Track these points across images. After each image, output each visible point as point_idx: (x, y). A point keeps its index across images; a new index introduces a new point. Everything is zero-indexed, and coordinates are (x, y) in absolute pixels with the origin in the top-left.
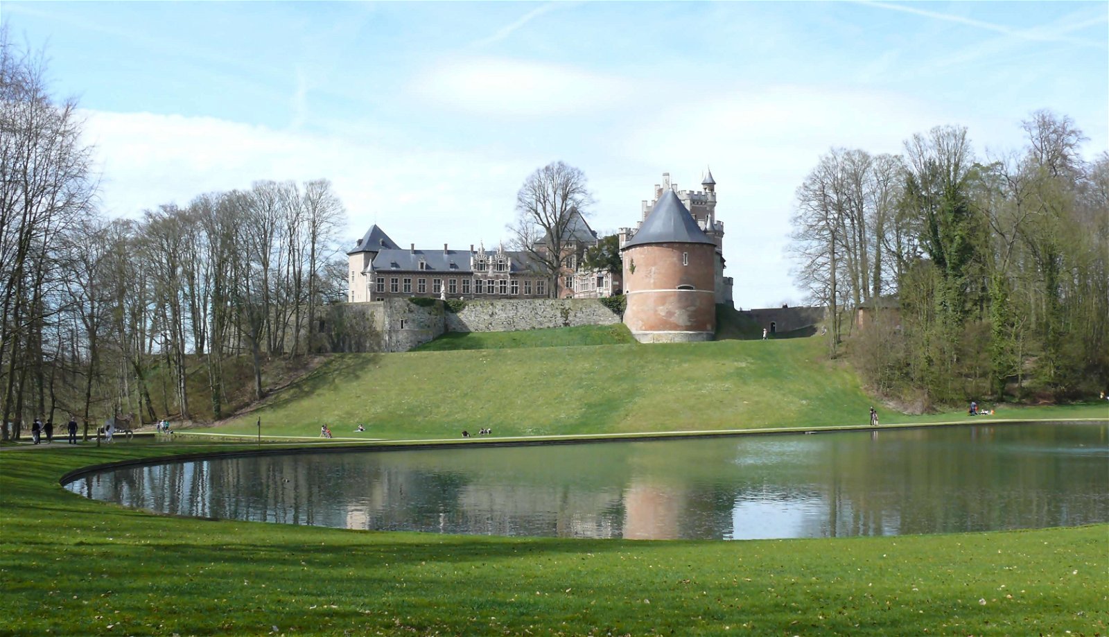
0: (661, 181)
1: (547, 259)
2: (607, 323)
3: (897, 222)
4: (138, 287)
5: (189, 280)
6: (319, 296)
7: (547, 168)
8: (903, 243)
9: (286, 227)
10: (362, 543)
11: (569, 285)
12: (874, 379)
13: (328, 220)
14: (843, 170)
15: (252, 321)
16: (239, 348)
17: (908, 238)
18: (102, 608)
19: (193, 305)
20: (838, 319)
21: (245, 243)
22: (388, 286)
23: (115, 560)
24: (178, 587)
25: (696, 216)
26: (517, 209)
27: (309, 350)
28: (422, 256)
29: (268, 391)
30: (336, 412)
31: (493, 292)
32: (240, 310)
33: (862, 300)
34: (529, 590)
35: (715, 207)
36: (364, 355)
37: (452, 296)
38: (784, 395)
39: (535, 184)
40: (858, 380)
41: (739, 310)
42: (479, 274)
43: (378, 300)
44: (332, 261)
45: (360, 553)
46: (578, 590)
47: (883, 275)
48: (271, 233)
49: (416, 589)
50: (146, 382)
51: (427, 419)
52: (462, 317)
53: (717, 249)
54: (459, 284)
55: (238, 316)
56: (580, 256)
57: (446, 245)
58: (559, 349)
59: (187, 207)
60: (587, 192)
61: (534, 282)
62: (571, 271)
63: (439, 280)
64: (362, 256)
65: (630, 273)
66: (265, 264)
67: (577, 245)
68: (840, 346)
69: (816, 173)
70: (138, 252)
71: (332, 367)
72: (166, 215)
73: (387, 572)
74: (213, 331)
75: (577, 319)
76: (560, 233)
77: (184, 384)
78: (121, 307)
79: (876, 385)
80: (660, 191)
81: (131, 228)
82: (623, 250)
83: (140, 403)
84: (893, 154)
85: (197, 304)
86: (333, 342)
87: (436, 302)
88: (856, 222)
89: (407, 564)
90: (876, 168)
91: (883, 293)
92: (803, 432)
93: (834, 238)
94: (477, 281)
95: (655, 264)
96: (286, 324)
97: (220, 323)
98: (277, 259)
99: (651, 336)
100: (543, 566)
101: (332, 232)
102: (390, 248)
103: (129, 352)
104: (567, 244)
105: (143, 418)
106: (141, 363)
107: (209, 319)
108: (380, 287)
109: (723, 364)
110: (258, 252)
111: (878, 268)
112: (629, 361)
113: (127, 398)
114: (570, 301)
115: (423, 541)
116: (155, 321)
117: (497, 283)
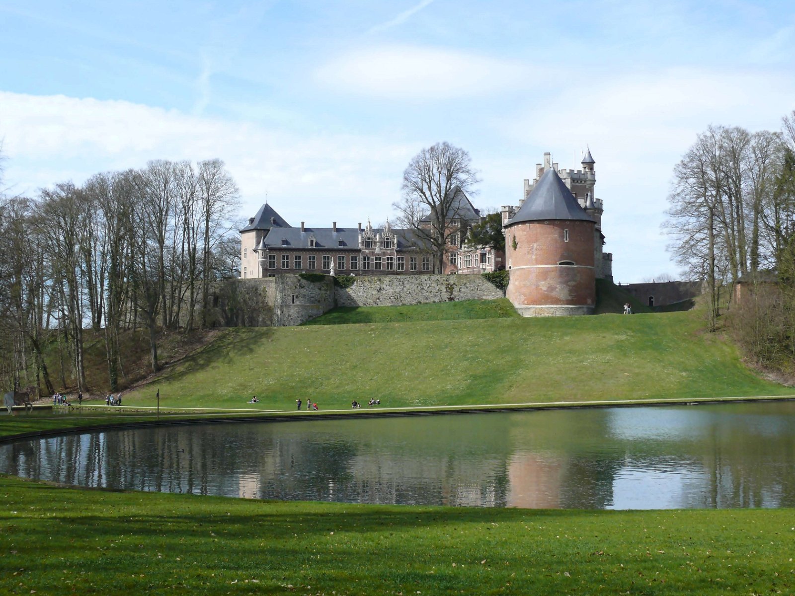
0: (542, 160)
1: (432, 236)
2: (490, 298)
3: (775, 198)
4: (36, 263)
5: (86, 257)
6: (213, 272)
7: (432, 149)
8: (782, 219)
9: (181, 206)
10: (267, 513)
11: (453, 261)
12: (754, 352)
13: (222, 199)
14: (721, 147)
15: (148, 297)
16: (135, 323)
17: (786, 213)
18: (17, 589)
19: (90, 282)
20: (716, 292)
21: (141, 221)
22: (279, 262)
23: (22, 534)
24: (92, 562)
25: (576, 194)
26: (403, 188)
27: (204, 325)
28: (312, 234)
29: (164, 364)
30: (230, 384)
31: (380, 268)
32: (136, 286)
33: (740, 275)
34: (444, 562)
35: (595, 186)
36: (256, 329)
37: (341, 272)
38: (664, 367)
39: (420, 164)
40: (738, 353)
41: (618, 285)
42: (367, 251)
43: (270, 276)
44: (225, 239)
45: (266, 523)
46: (492, 561)
47: (761, 250)
48: (167, 212)
49: (331, 561)
50: (43, 355)
51: (318, 390)
52: (351, 292)
53: (596, 226)
54: (348, 261)
55: (135, 292)
56: (464, 233)
57: (335, 223)
58: (444, 323)
59: (84, 186)
60: (470, 172)
61: (419, 259)
62: (455, 248)
63: (328, 257)
64: (254, 234)
65: (513, 249)
66: (161, 241)
67: (461, 222)
68: (720, 319)
69: (695, 151)
70: (35, 229)
71: (226, 341)
72: (63, 194)
73: (298, 542)
74: (110, 306)
75: (462, 294)
76: (445, 211)
77: (82, 358)
78: (19, 283)
79: (755, 358)
80: (542, 170)
81: (28, 206)
82: (506, 227)
83: (38, 376)
84: (772, 131)
85: (94, 280)
86: (227, 317)
87: (326, 278)
88: (733, 198)
89: (315, 534)
90: (755, 145)
91: (761, 268)
92: (685, 404)
93: (713, 214)
94: (365, 258)
95: (536, 241)
96: (181, 300)
97: (117, 298)
98: (172, 236)
99: (532, 310)
100: (450, 536)
101: (225, 211)
102: (281, 226)
103: (26, 327)
104: (451, 222)
105: (40, 390)
106: (39, 337)
107: (106, 295)
108: (272, 264)
109: (604, 337)
110: (154, 229)
111: (756, 243)
112: (512, 334)
113: (24, 372)
114: (454, 276)
115: (326, 511)
116: (52, 297)
117: (384, 259)
